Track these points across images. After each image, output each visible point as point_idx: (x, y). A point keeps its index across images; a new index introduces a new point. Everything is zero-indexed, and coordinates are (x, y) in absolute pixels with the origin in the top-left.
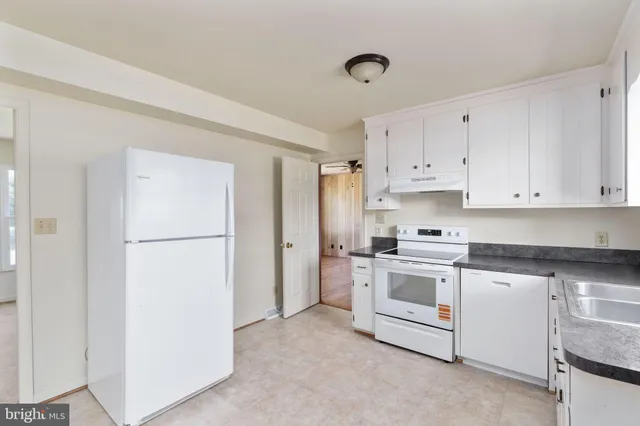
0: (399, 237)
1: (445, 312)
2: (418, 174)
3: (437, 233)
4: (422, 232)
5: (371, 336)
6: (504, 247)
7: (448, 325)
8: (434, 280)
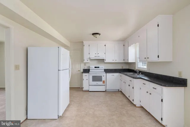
0: (90, 68)
1: (104, 82)
2: (96, 55)
3: (99, 67)
4: (95, 67)
5: (88, 91)
6: (110, 69)
7: (104, 84)
8: (102, 76)
